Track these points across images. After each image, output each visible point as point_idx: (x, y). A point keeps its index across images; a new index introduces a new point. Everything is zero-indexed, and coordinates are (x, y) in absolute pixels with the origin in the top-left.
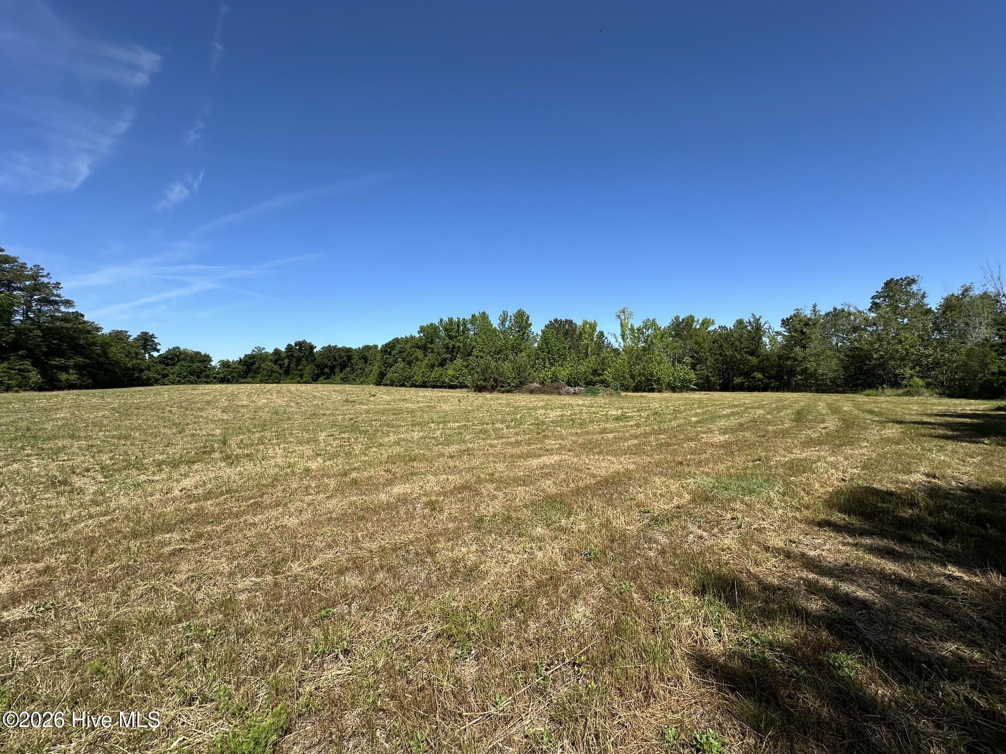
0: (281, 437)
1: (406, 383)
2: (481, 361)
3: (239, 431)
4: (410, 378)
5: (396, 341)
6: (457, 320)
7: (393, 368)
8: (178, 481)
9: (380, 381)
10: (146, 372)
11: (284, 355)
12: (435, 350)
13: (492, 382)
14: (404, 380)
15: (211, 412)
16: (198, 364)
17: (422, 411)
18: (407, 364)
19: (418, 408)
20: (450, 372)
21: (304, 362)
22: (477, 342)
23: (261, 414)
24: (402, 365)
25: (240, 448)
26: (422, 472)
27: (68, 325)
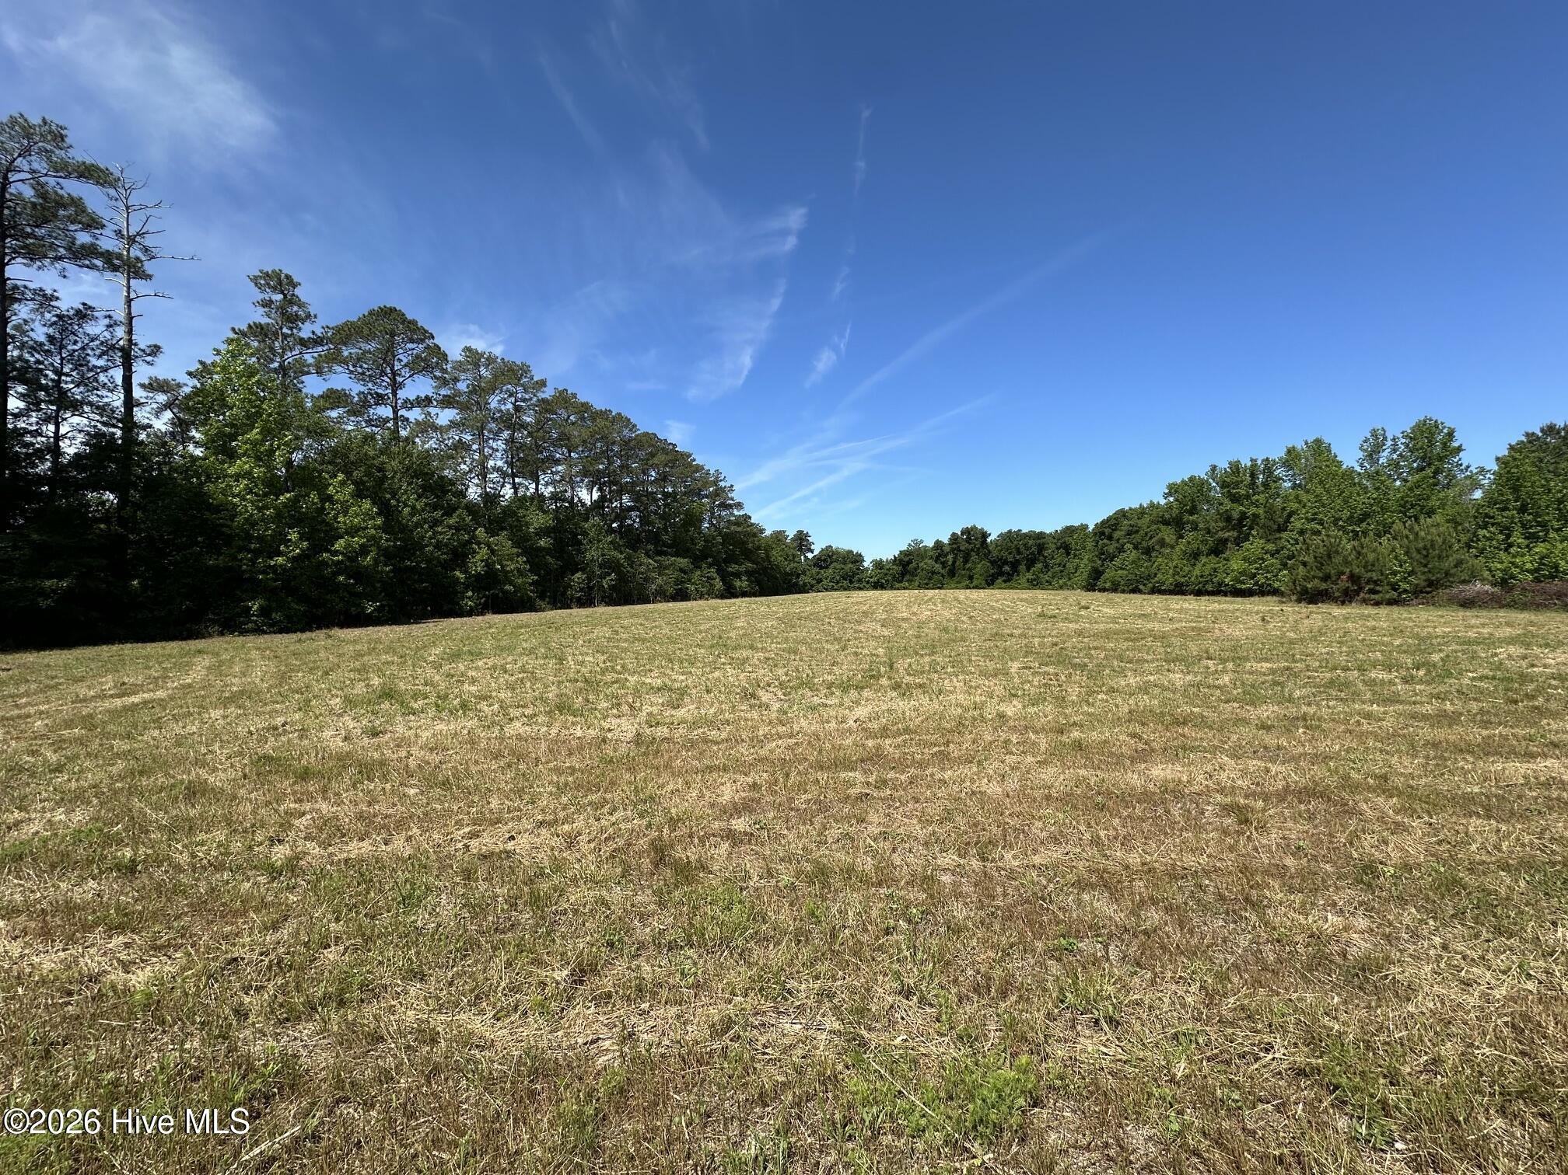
0: (958, 664)
1: (1141, 587)
2: (1317, 540)
3: (905, 652)
4: (1149, 577)
5: (1122, 514)
6: (1249, 464)
7: (1117, 562)
8: (850, 709)
9: (1093, 584)
10: (802, 577)
11: (947, 549)
12: (1201, 525)
13: (1344, 582)
14: (1138, 582)
15: (868, 626)
16: (850, 565)
17: (1183, 636)
18: (1143, 553)
19: (1173, 630)
20: (1236, 565)
21: (974, 557)
22: (1300, 502)
23: (926, 630)
24: (1134, 554)
25: (909, 674)
26: (1205, 748)
27: (739, 529)
